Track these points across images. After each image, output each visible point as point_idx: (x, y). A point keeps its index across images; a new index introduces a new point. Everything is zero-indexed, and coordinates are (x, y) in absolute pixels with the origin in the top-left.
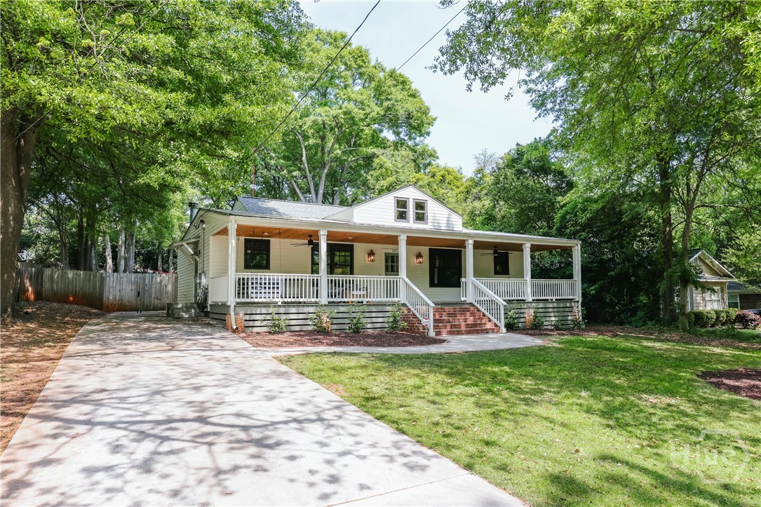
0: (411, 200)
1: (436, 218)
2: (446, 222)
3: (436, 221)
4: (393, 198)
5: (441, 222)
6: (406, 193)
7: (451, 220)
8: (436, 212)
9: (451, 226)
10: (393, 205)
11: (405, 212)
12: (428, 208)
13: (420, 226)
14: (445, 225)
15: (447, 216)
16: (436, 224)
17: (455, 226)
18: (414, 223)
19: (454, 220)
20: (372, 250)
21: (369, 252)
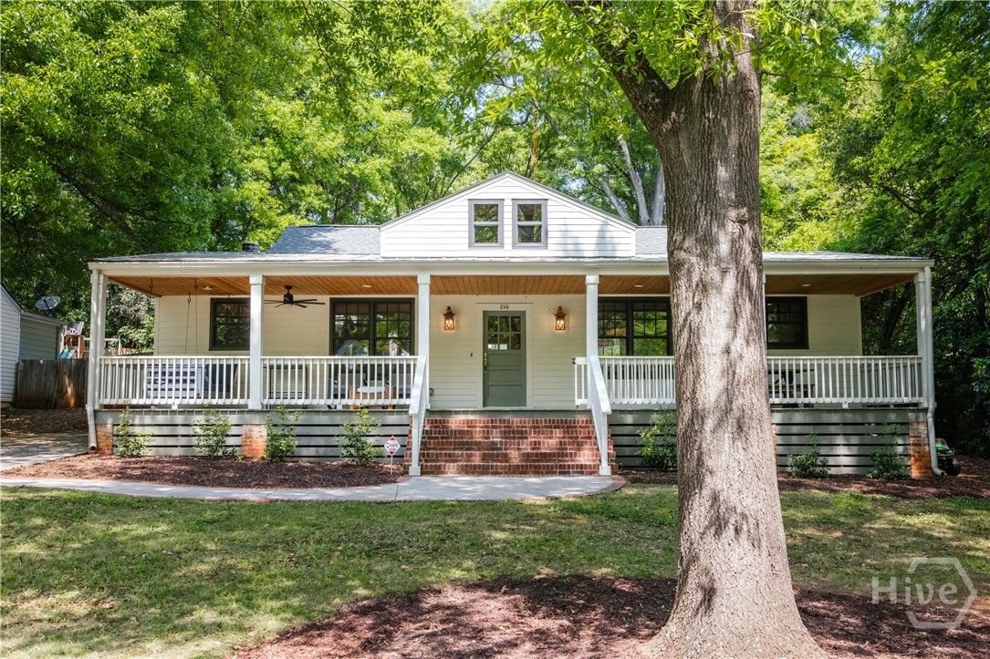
0: (508, 202)
1: (570, 234)
2: (594, 241)
3: (569, 241)
4: (467, 203)
5: (581, 241)
6: (495, 190)
7: (608, 234)
8: (568, 222)
9: (609, 247)
10: (467, 215)
11: (494, 229)
12: (549, 215)
13: (530, 253)
14: (593, 247)
15: (598, 228)
16: (570, 247)
17: (619, 247)
18: (514, 246)
19: (615, 234)
20: (449, 308)
21: (445, 312)
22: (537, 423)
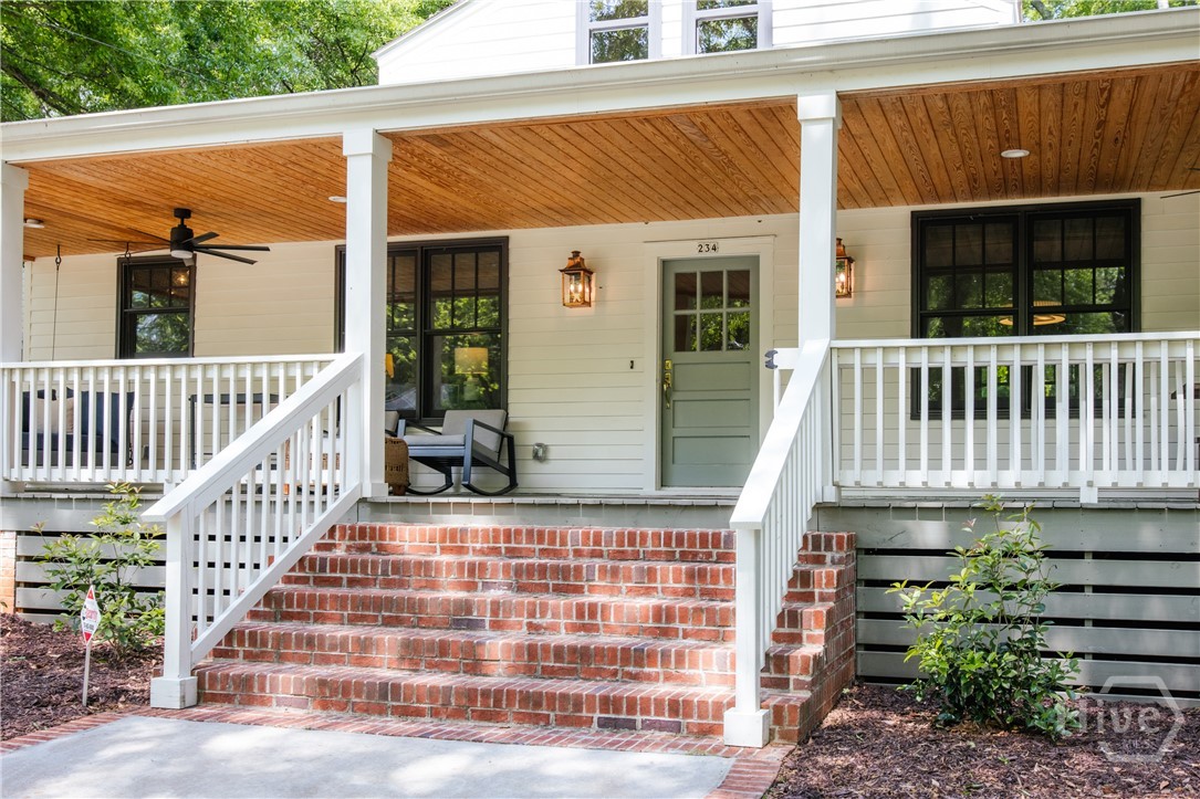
20: (576, 254)
21: (565, 264)
22: (632, 543)
